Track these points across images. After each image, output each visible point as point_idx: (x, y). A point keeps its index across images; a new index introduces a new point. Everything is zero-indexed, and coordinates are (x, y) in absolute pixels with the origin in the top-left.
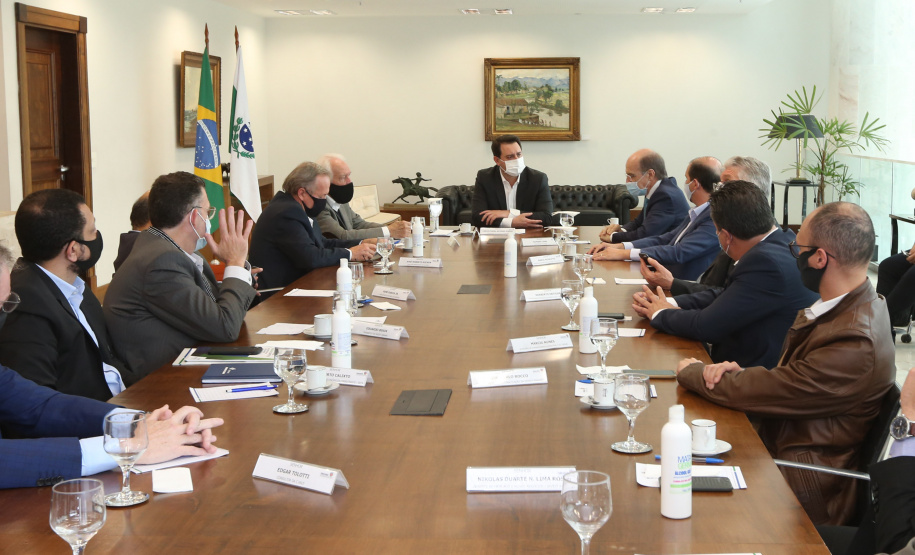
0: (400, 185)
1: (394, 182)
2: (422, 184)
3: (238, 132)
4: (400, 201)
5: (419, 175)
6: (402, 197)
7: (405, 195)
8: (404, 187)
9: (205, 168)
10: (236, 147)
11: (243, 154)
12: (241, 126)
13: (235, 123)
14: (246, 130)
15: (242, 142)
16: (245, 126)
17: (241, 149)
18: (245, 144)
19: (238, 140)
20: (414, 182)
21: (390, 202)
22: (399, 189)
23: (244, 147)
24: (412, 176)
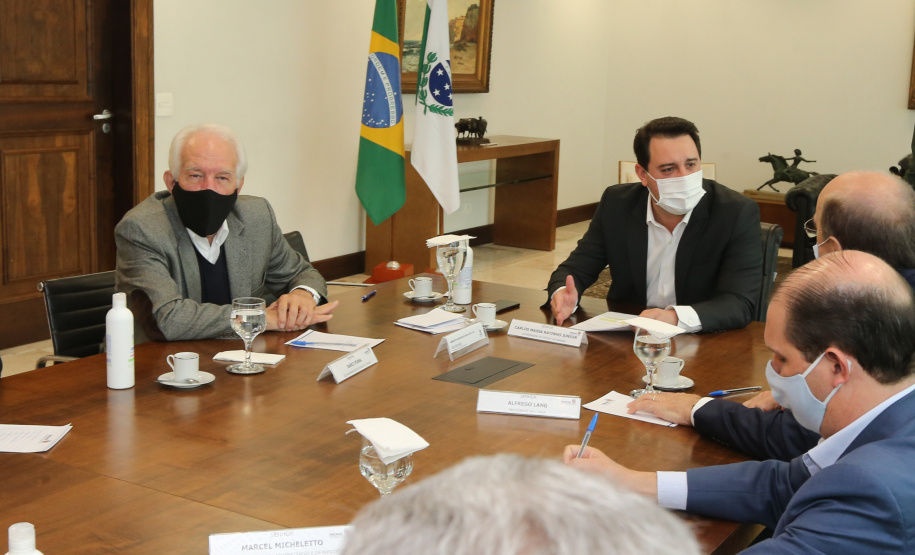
0: (769, 165)
1: (762, 160)
2: (802, 166)
3: (428, 75)
4: (767, 189)
5: (798, 152)
6: (770, 183)
7: (775, 180)
8: (775, 168)
9: (374, 126)
10: (424, 97)
11: (433, 109)
12: (433, 65)
13: (426, 61)
14: (440, 72)
15: (432, 91)
16: (440, 66)
17: (430, 100)
18: (437, 92)
19: (427, 87)
20: (790, 163)
21: (754, 188)
22: (768, 171)
23: (436, 98)
24: (788, 154)
